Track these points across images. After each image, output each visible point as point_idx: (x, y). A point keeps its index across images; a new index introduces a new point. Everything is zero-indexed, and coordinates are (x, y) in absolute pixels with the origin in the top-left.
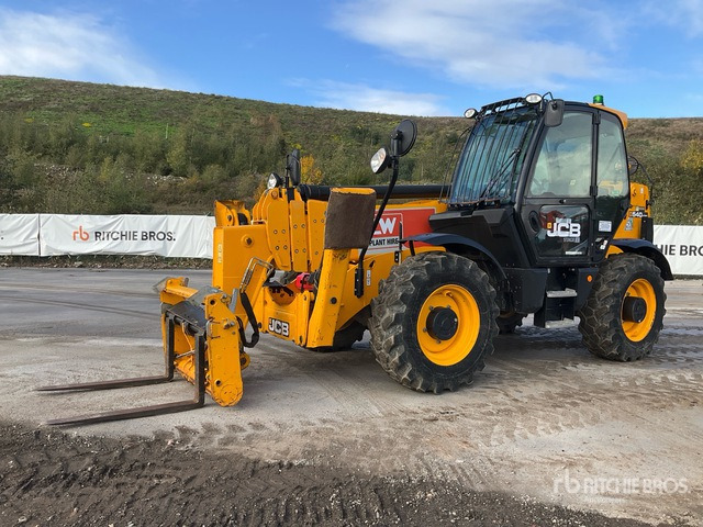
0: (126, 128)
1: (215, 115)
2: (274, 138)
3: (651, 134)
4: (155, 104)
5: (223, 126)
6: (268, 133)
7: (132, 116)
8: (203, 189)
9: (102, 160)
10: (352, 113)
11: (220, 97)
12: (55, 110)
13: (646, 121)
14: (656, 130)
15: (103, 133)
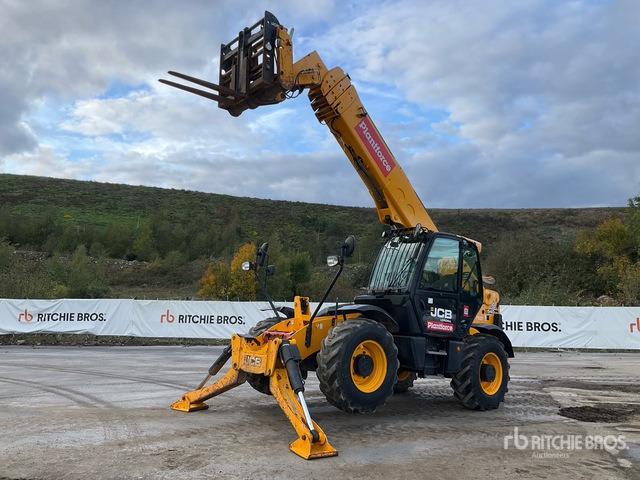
0: (101, 219)
1: (184, 206)
2: (233, 226)
3: (562, 222)
4: (130, 198)
5: (189, 216)
6: (227, 222)
7: (108, 209)
8: (164, 272)
9: (75, 248)
10: (304, 204)
11: (189, 192)
12: (41, 203)
13: (557, 210)
14: (567, 218)
15: (80, 224)
